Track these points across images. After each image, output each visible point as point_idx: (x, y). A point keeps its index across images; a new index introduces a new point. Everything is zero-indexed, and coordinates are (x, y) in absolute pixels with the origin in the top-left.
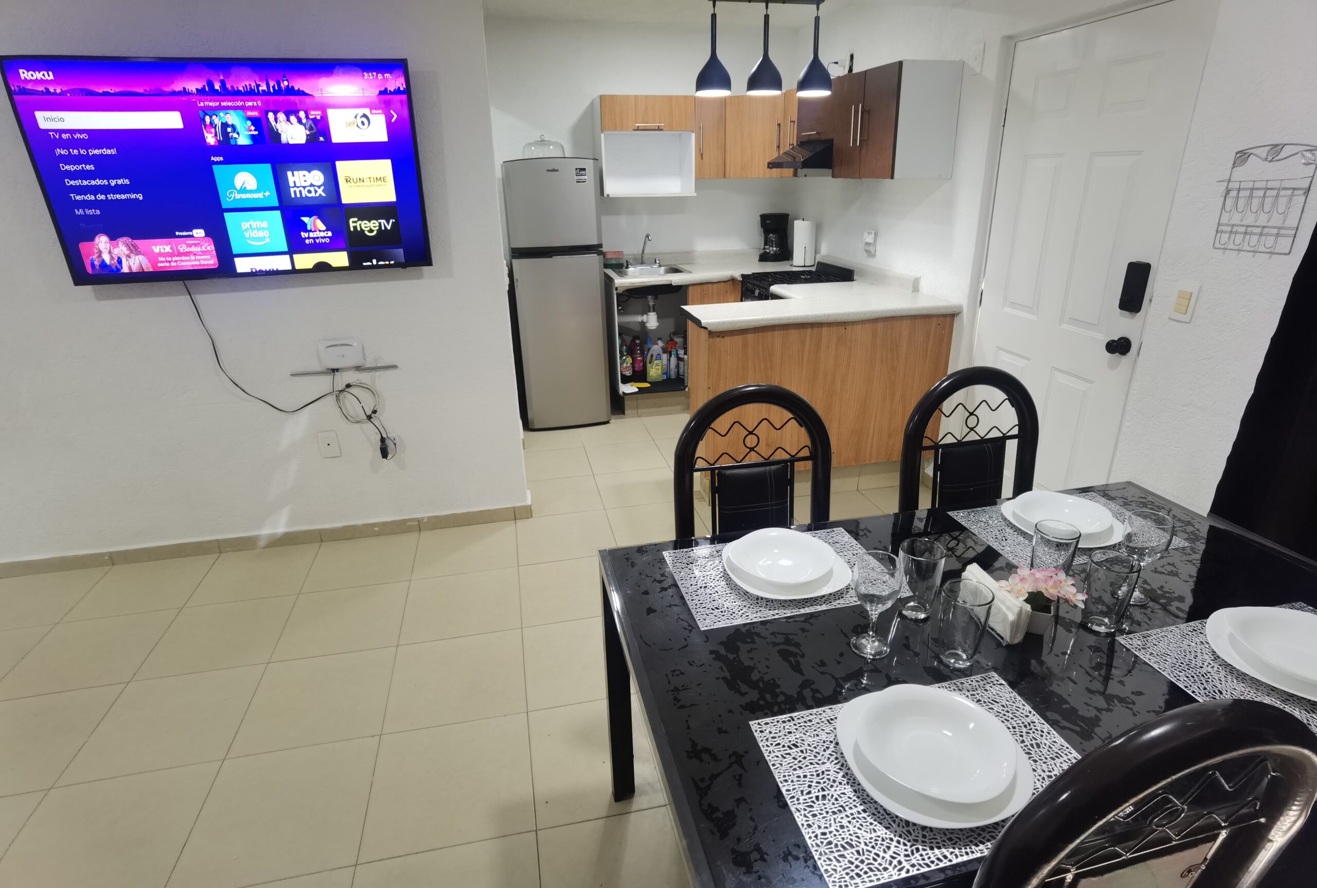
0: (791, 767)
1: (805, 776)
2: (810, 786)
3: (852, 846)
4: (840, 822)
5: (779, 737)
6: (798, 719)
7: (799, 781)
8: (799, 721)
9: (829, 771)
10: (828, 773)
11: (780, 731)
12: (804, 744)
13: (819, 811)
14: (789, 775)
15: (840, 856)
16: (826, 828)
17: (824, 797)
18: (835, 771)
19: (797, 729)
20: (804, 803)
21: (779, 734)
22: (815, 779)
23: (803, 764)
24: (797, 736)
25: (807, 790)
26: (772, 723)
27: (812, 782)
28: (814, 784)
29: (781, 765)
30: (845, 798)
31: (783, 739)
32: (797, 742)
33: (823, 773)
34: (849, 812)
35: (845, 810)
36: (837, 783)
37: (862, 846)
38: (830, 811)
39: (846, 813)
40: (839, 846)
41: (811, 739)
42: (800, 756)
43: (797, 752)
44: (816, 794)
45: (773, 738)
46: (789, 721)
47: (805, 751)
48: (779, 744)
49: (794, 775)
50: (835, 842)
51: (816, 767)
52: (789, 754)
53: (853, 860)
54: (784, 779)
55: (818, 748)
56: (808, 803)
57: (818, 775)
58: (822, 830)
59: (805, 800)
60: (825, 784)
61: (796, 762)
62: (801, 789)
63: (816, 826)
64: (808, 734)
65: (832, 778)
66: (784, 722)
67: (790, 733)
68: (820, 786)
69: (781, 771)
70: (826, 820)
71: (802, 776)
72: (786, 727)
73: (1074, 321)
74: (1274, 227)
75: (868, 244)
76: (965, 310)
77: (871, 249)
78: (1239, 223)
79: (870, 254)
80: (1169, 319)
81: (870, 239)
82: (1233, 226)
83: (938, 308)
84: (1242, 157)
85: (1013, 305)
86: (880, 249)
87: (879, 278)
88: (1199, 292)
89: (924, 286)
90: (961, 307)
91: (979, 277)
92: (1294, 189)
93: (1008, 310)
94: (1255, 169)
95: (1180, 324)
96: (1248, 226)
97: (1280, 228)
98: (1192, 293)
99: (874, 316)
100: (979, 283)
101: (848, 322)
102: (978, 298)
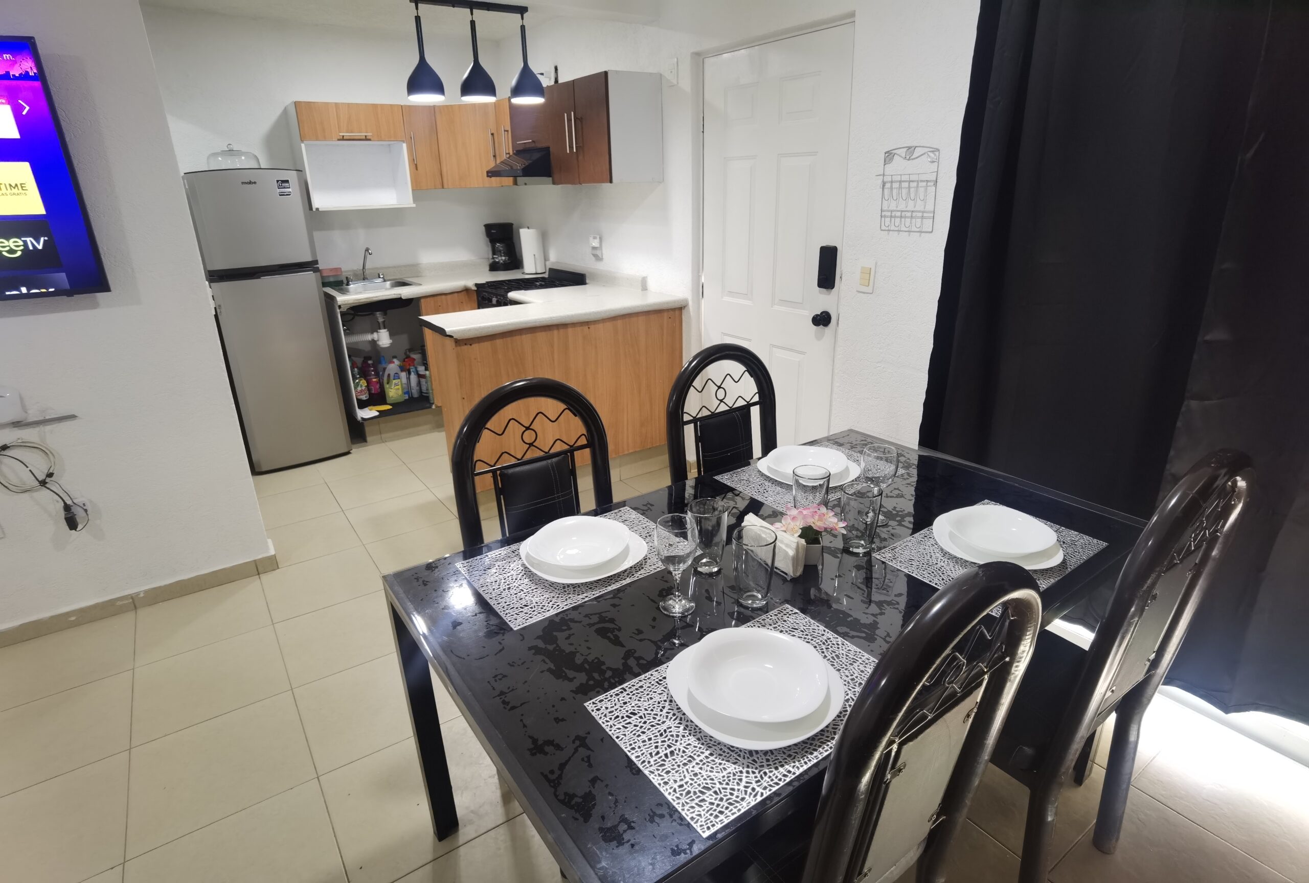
0: (635, 734)
1: (650, 739)
2: (656, 747)
3: (709, 789)
4: (692, 771)
5: (616, 710)
6: (630, 688)
7: (646, 745)
8: (631, 690)
9: (671, 728)
10: (670, 730)
11: (615, 705)
12: (641, 710)
13: (672, 767)
14: (636, 742)
15: (701, 801)
16: (681, 780)
17: (672, 753)
18: (675, 727)
19: (630, 698)
20: (655, 764)
21: (615, 708)
22: (660, 739)
23: (645, 729)
24: (633, 705)
25: (654, 751)
26: (606, 699)
27: (657, 742)
28: (659, 744)
29: (625, 735)
30: (691, 748)
31: (620, 710)
32: (634, 710)
33: (665, 731)
34: (698, 759)
35: (694, 759)
36: (681, 737)
37: (718, 785)
38: (681, 764)
39: (695, 762)
40: (698, 792)
41: (646, 704)
42: (640, 722)
43: (637, 719)
44: (665, 752)
45: (610, 712)
46: (622, 692)
47: (643, 716)
48: (618, 717)
49: (639, 741)
50: (692, 790)
51: (657, 728)
52: (630, 723)
53: (713, 801)
54: (631, 747)
55: (655, 709)
56: (659, 762)
57: (661, 735)
58: (679, 783)
59: (656, 760)
60: (670, 741)
61: (638, 728)
62: (649, 752)
63: (672, 781)
64: (642, 700)
65: (674, 734)
66: (617, 695)
67: (625, 703)
68: (666, 744)
69: (626, 741)
70: (680, 773)
71: (647, 740)
72: (620, 699)
73: (783, 302)
74: (919, 212)
75: (594, 248)
76: (690, 303)
77: (598, 253)
78: (895, 209)
79: (598, 258)
80: (857, 291)
81: (595, 243)
82: (892, 211)
83: (667, 303)
84: (889, 156)
85: (731, 293)
86: (606, 253)
87: (609, 280)
88: (876, 267)
89: (651, 284)
90: (686, 301)
91: (699, 272)
92: (927, 181)
93: (726, 299)
94: (899, 166)
95: (866, 295)
96: (902, 211)
97: (923, 212)
98: (871, 269)
99: (613, 314)
100: (699, 277)
101: (591, 322)
102: (700, 290)
